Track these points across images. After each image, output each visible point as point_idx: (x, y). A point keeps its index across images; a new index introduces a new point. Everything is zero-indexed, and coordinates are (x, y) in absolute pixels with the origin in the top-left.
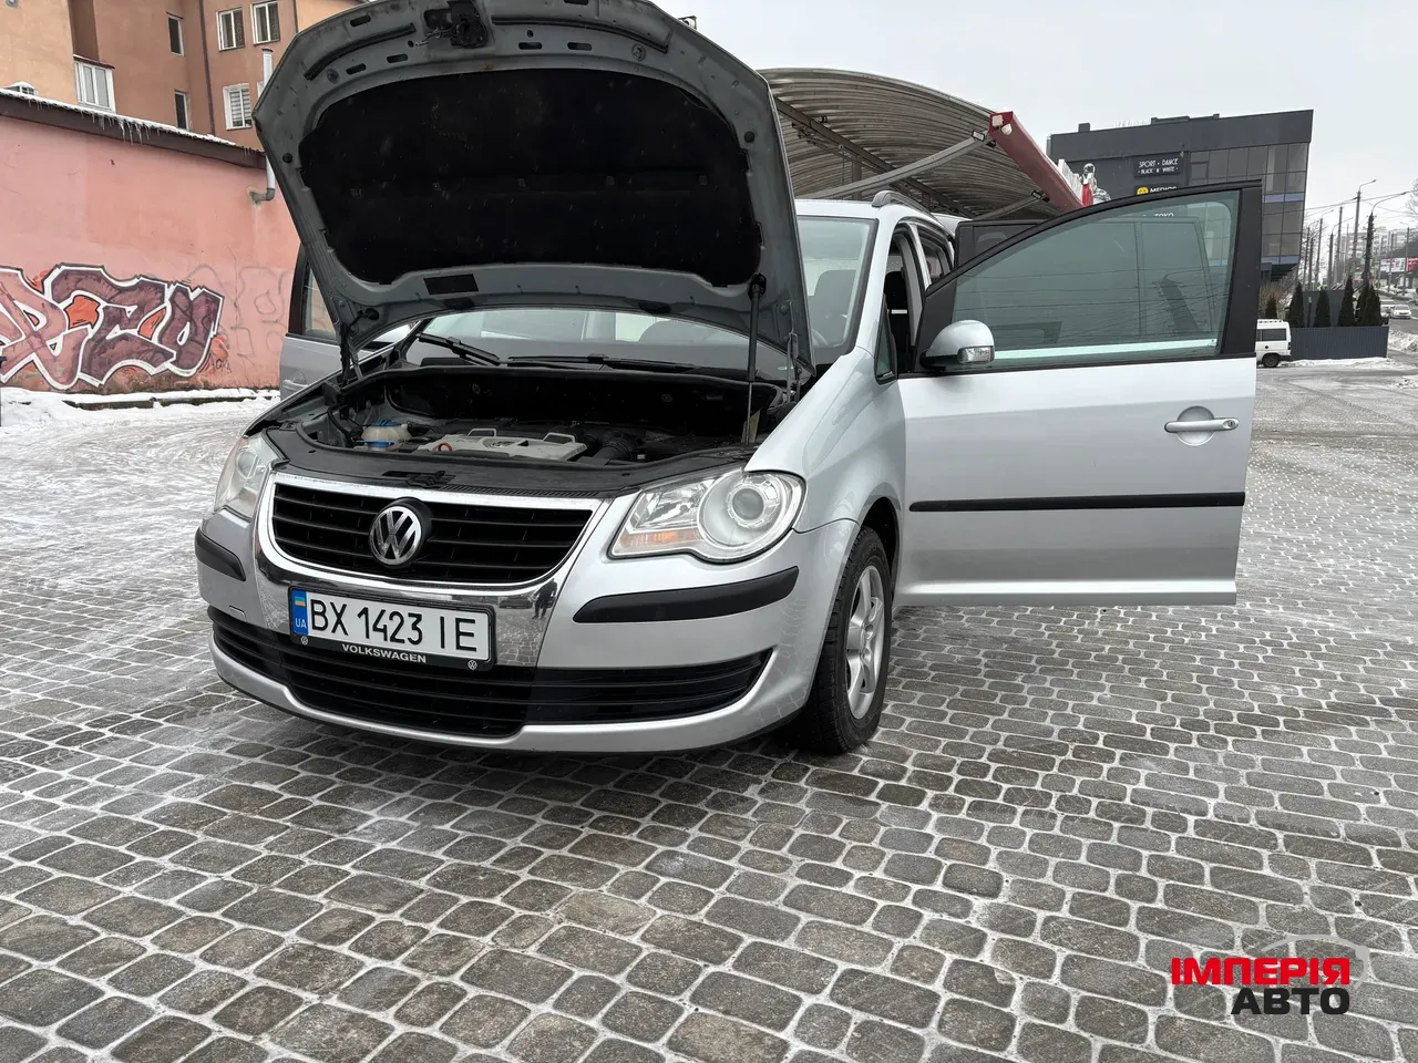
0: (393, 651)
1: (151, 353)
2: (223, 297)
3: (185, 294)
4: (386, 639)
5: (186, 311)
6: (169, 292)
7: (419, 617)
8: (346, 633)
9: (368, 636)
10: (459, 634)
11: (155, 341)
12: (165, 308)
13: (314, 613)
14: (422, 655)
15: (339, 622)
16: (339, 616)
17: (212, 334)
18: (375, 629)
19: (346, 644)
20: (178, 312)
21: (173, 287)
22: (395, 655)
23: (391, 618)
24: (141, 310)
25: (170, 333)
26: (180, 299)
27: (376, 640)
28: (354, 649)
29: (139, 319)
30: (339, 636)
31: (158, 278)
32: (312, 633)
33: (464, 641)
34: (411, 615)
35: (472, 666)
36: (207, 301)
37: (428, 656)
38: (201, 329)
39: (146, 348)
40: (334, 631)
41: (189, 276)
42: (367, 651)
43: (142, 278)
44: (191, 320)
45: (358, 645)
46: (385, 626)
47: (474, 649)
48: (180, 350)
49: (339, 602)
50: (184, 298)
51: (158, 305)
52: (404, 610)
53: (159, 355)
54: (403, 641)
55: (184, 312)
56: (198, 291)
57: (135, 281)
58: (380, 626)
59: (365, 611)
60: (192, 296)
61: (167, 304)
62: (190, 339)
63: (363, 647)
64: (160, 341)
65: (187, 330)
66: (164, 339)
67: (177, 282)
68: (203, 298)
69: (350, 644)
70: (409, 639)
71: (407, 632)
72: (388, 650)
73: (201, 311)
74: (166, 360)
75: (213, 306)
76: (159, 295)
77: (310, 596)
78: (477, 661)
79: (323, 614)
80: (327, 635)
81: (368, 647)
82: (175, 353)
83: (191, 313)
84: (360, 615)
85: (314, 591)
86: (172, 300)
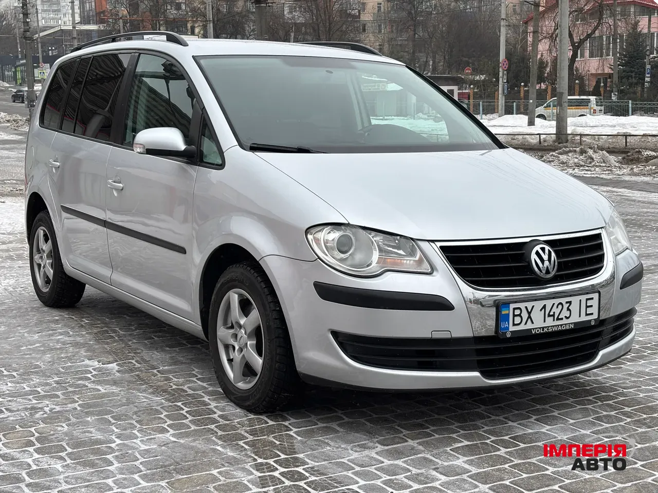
0: (558, 325)
7: (570, 303)
8: (533, 323)
13: (514, 316)
15: (529, 317)
16: (529, 313)
18: (549, 316)
19: (534, 329)
22: (560, 328)
23: (557, 307)
27: (550, 322)
30: (529, 326)
33: (589, 311)
34: (567, 302)
35: (593, 323)
40: (526, 324)
42: (545, 330)
45: (540, 328)
46: (554, 312)
49: (529, 305)
54: (562, 319)
58: (551, 313)
59: (544, 307)
63: (543, 328)
69: (536, 328)
70: (566, 317)
71: (565, 313)
72: (556, 326)
79: (520, 315)
80: (522, 327)
81: (546, 327)
84: (541, 310)
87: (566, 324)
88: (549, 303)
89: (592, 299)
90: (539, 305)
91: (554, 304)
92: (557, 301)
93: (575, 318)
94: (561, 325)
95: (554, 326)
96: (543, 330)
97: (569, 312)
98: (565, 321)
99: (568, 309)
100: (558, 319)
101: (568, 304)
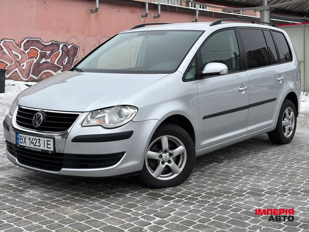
0: (35, 148)
1: (54, 68)
2: (79, 47)
3: (67, 47)
4: (33, 145)
5: (66, 52)
6: (61, 46)
9: (30, 145)
10: (48, 144)
11: (56, 63)
12: (60, 52)
13: (20, 139)
14: (40, 149)
17: (75, 60)
18: (32, 143)
20: (64, 53)
21: (62, 44)
22: (35, 149)
23: (34, 140)
24: (52, 53)
25: (61, 61)
26: (65, 49)
28: (27, 148)
29: (51, 56)
31: (58, 41)
32: (20, 144)
34: (38, 139)
35: (50, 152)
36: (74, 49)
37: (42, 150)
38: (71, 59)
39: (53, 66)
40: (24, 143)
41: (68, 41)
42: (30, 148)
43: (52, 42)
44: (68, 56)
45: (28, 147)
46: (33, 142)
47: (50, 148)
48: (64, 66)
49: (25, 136)
50: (66, 48)
51: (57, 51)
52: (37, 138)
53: (57, 68)
54: (37, 146)
55: (66, 53)
56: (71, 45)
57: (50, 43)
58: (32, 142)
59: (30, 138)
60: (69, 47)
61: (60, 50)
62: (67, 63)
64: (57, 64)
65: (66, 59)
66: (59, 63)
67: (64, 42)
68: (73, 48)
70: (38, 145)
72: (34, 148)
73: (71, 53)
74: (59, 70)
75: (76, 51)
76: (58, 47)
77: (20, 135)
78: (51, 151)
79: (22, 139)
81: (30, 147)
82: (62, 67)
83: (68, 53)
84: (29, 139)
85: (20, 133)
86: (62, 49)
87: (38, 149)
88: (32, 137)
89: (50, 141)
90: (28, 137)
91: (33, 138)
92: (34, 137)
93: (42, 147)
94: (36, 148)
95: (33, 148)
96: (29, 148)
97: (39, 144)
98: (38, 147)
99: (39, 143)
100: (35, 146)
101: (39, 140)
